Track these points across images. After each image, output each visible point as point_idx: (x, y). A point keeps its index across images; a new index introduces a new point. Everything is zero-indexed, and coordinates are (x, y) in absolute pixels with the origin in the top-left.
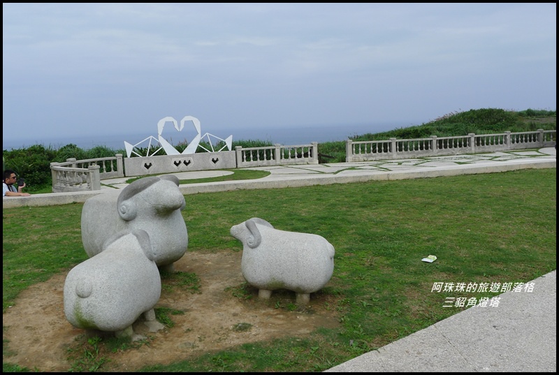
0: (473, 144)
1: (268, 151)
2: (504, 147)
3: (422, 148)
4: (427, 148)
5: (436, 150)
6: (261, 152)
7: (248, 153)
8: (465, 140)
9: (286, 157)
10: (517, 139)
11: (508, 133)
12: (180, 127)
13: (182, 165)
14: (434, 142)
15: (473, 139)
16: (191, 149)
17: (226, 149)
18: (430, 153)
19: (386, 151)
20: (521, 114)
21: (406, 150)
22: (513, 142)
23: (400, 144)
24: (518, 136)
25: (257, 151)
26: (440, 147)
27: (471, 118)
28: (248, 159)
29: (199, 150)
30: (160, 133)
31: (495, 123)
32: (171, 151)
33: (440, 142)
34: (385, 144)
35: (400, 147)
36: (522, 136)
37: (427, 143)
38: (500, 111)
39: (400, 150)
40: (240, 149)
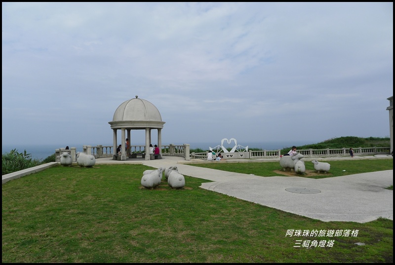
0: (345, 152)
1: (261, 152)
2: (359, 154)
3: (323, 153)
4: (325, 153)
5: (329, 154)
6: (259, 153)
7: (254, 153)
8: (341, 150)
9: (268, 155)
10: (364, 151)
11: (360, 148)
12: (229, 142)
13: (230, 156)
14: (328, 151)
15: (345, 150)
16: (233, 151)
17: (246, 151)
18: (326, 155)
19: (308, 154)
20: (367, 139)
21: (316, 154)
22: (363, 152)
23: (314, 151)
24: (365, 149)
25: (257, 152)
26: (331, 153)
27: (342, 141)
28: (254, 155)
29: (236, 151)
30: (222, 144)
31: (353, 143)
32: (226, 151)
33: (330, 151)
34: (307, 151)
35: (314, 153)
36: (366, 149)
37: (325, 151)
38: (356, 138)
39: (314, 154)
40: (251, 151)
